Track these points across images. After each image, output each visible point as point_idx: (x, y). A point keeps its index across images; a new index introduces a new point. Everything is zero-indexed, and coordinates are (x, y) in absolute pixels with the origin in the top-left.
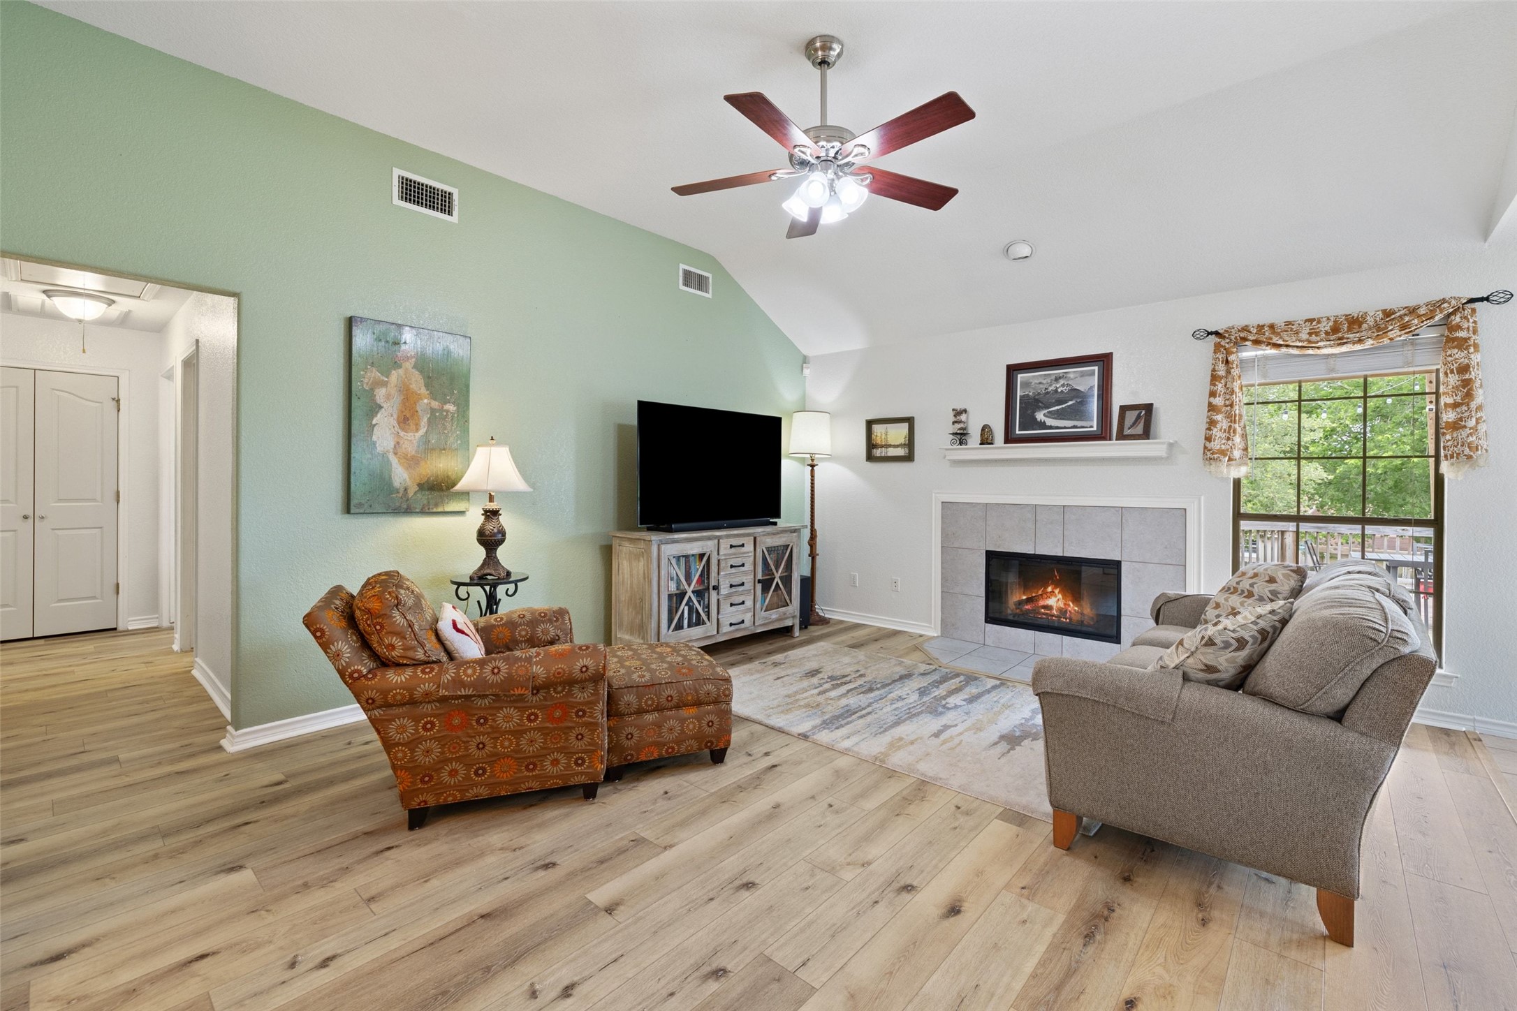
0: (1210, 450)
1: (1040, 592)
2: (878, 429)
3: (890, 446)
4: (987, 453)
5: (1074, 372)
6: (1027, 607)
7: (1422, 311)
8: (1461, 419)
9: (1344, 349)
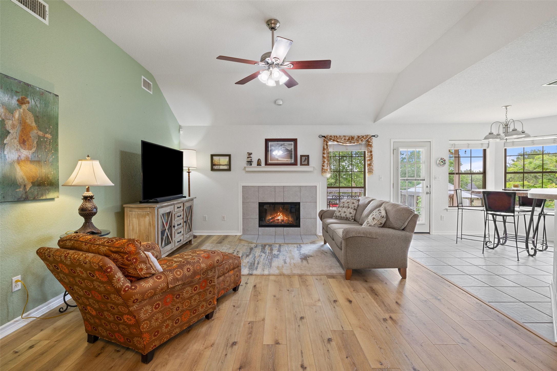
0: (324, 169)
1: (275, 215)
2: (215, 158)
3: (221, 165)
4: (259, 169)
5: (287, 143)
6: (271, 221)
7: (365, 137)
8: (371, 163)
9: (351, 144)
